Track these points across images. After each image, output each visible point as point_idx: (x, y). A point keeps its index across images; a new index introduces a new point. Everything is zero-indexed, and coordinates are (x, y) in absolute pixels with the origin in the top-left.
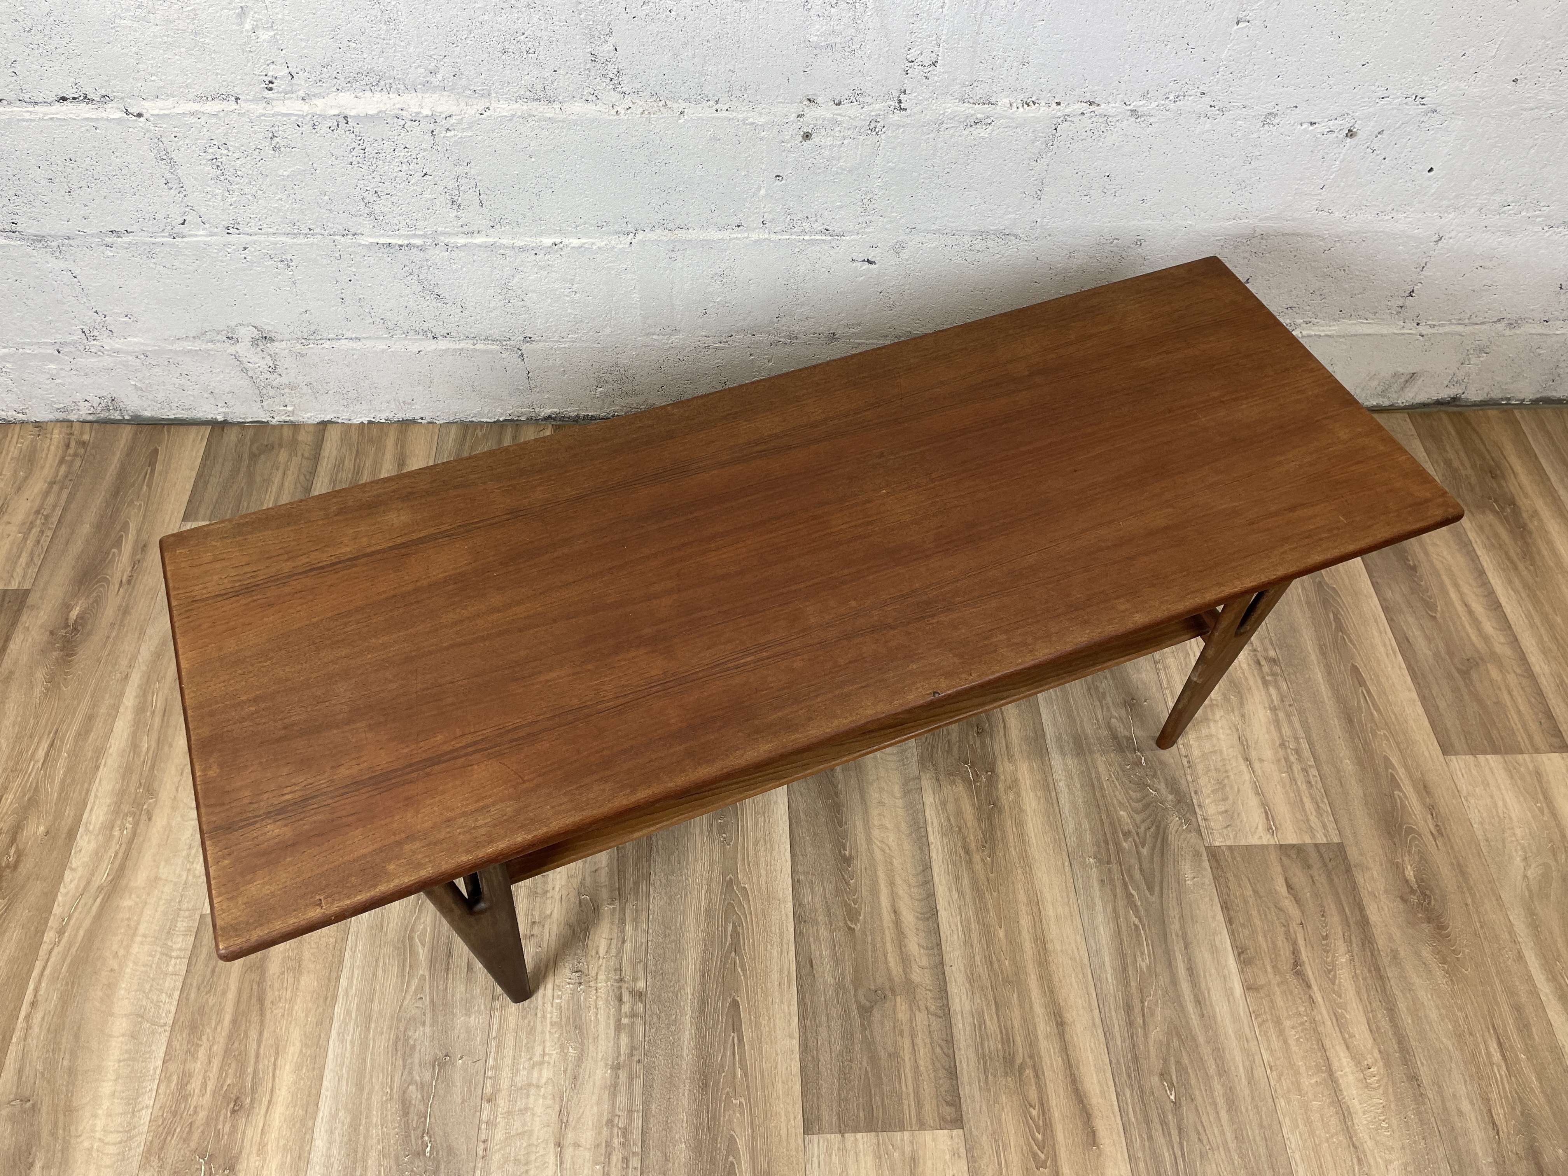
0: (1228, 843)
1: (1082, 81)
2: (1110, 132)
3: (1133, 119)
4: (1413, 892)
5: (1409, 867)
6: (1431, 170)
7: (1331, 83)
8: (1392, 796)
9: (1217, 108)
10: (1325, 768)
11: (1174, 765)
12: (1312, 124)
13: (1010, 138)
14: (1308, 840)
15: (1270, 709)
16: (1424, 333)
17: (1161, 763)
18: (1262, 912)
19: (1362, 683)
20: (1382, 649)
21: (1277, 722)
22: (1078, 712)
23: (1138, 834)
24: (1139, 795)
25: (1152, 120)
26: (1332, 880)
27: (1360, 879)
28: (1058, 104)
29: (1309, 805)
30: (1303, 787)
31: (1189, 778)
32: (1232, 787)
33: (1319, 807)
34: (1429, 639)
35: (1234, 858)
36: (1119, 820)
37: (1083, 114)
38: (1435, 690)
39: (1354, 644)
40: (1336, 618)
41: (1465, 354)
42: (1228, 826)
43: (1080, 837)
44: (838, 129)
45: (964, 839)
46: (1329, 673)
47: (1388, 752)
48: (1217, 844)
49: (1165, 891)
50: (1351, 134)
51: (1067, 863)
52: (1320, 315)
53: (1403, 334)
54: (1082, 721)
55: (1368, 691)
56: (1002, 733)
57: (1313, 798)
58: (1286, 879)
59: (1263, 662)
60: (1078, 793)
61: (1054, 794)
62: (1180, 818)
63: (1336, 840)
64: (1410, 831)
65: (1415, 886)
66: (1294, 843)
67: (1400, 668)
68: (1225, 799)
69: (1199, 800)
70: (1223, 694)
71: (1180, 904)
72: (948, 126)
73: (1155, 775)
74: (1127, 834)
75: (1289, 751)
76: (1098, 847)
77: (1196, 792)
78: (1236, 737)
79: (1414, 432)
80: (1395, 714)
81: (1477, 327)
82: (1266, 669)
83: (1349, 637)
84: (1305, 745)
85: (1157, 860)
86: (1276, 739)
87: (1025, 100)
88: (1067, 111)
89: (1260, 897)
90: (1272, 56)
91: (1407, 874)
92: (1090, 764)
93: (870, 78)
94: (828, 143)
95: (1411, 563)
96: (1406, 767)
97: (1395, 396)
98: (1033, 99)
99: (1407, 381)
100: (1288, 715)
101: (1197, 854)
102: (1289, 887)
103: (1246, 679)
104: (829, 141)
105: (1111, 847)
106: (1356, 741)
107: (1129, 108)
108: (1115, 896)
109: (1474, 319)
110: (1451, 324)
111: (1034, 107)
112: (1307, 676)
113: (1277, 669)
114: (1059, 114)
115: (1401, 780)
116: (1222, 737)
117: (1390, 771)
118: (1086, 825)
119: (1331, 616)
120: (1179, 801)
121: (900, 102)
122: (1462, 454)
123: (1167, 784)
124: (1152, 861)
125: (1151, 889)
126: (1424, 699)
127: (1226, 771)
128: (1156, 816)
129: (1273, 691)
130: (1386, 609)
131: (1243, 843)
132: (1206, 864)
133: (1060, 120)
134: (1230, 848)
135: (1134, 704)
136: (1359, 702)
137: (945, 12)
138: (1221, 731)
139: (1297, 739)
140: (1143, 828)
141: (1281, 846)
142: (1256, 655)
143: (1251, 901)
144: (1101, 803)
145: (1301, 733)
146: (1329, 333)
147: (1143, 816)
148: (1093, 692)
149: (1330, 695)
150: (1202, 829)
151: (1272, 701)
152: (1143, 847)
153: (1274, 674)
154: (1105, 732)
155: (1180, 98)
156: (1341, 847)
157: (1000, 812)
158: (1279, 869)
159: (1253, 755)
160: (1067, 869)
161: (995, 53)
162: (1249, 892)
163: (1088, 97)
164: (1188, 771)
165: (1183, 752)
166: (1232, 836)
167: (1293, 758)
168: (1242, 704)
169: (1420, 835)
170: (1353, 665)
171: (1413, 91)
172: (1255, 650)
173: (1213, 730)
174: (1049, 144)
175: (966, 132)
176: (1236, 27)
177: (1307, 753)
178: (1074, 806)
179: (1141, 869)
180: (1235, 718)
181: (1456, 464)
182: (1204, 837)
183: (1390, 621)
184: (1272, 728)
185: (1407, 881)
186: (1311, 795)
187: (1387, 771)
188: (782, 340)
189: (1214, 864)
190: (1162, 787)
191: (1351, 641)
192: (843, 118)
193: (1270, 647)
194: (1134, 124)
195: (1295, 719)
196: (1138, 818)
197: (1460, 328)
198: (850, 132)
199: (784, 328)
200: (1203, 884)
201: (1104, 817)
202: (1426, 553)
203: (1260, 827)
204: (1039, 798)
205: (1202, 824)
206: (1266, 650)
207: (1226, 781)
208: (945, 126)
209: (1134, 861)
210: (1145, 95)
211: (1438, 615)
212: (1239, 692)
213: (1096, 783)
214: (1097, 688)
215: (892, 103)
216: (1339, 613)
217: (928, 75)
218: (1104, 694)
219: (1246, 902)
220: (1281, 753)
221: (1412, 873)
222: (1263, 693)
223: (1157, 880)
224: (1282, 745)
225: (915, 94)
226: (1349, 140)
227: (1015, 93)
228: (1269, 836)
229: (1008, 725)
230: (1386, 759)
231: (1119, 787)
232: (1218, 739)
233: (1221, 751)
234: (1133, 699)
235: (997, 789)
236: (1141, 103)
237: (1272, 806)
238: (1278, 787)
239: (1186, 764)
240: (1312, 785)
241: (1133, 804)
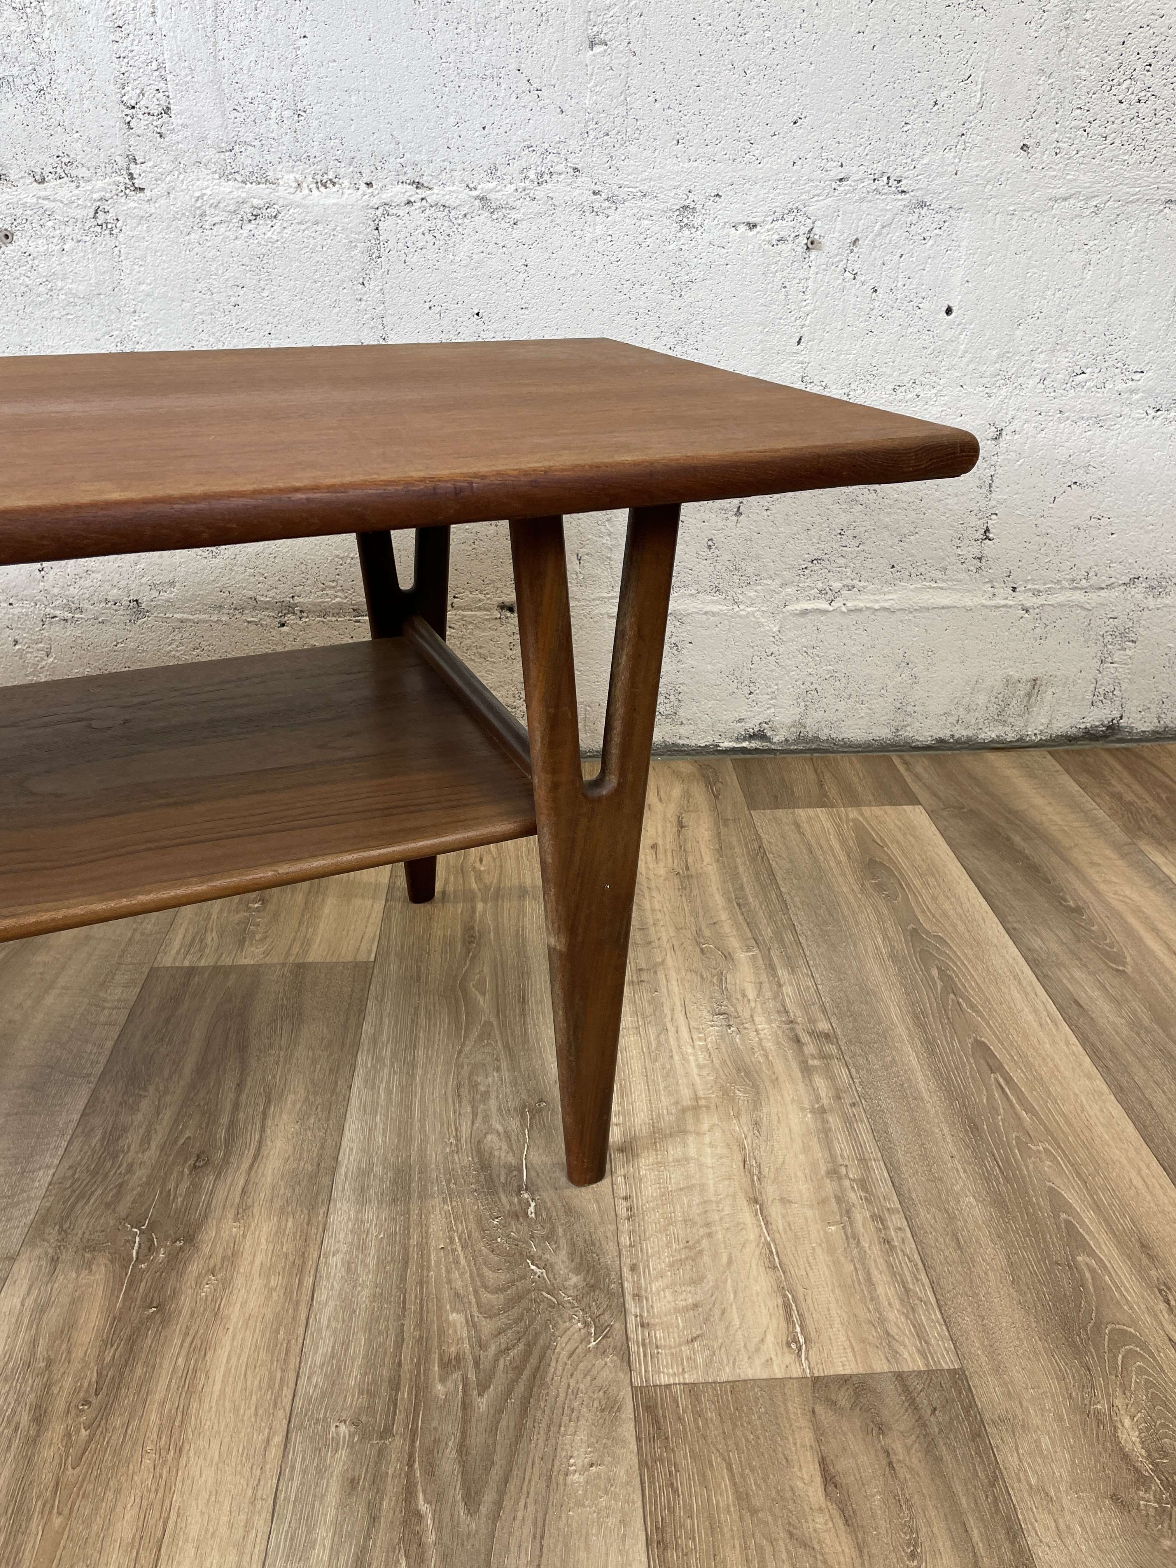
0: (688, 1378)
1: (393, 145)
2: (460, 237)
3: (487, 214)
4: (1142, 1481)
5: (1127, 1422)
6: (949, 311)
7: (756, 153)
8: (1072, 1266)
9: (604, 196)
10: (922, 1212)
11: (596, 1218)
12: (752, 226)
13: (312, 241)
14: (880, 1365)
15: (813, 1111)
16: (1028, 604)
17: (569, 1211)
18: (752, 1551)
19: (995, 1066)
20: (1031, 1018)
21: (825, 1133)
22: (423, 1126)
23: (477, 1364)
24: (503, 1277)
25: (515, 215)
26: (939, 1460)
27: (1009, 1459)
28: (369, 185)
29: (885, 1290)
30: (874, 1251)
31: (625, 1240)
32: (715, 1256)
33: (907, 1290)
34: (1117, 1002)
35: (699, 1415)
36: (441, 1332)
37: (409, 202)
38: (1140, 1076)
39: (977, 1012)
40: (943, 974)
41: (1100, 643)
42: (694, 1339)
43: (335, 1377)
44: (50, 224)
45: (47, 1387)
46: (932, 1053)
47: (1058, 1181)
48: (664, 1380)
49: (507, 1504)
50: (811, 244)
51: (278, 1439)
52: (865, 575)
53: (997, 607)
54: (425, 1140)
55: (1009, 1080)
56: (245, 1166)
57: (894, 1273)
58: (824, 1465)
59: (805, 1038)
60: (366, 1277)
61: (308, 1281)
62: (586, 1325)
63: (948, 1362)
64: (1121, 1337)
65: (1146, 1467)
66: (848, 1372)
67: (1067, 1044)
68: (697, 1281)
69: (637, 1285)
70: (722, 1088)
71: (539, 1536)
72: (217, 219)
73: (550, 1237)
74: (449, 1365)
75: (846, 1183)
76: (371, 1395)
77: (633, 1268)
78: (738, 1158)
79: (1059, 767)
80: (1064, 1116)
81: (1102, 593)
82: (810, 1048)
83: (967, 1000)
84: (879, 1172)
85: (507, 1421)
86: (821, 1162)
87: (319, 178)
88: (386, 196)
89: (753, 1511)
90: (658, 105)
91: (1123, 1436)
92: (414, 1217)
93: (76, 136)
94: (41, 249)
95: (1072, 904)
96: (1098, 1207)
97: (1020, 723)
98: (331, 175)
99: (1029, 695)
100: (849, 1122)
101: (611, 1407)
102: (829, 1480)
103: (770, 1065)
104: (41, 246)
105: (404, 1394)
106: (989, 1162)
107: (475, 193)
108: (374, 1519)
109: (1093, 580)
110: (1062, 588)
111: (335, 189)
112: (889, 1059)
113: (832, 1049)
114: (375, 201)
115: (1090, 1232)
116: (709, 1161)
117: (1064, 1216)
118: (359, 1348)
119: (935, 973)
120: (593, 1287)
121: (131, 176)
122: (1136, 787)
123: (571, 1255)
124: (493, 1429)
125: (471, 1499)
126: (1120, 1092)
127: (708, 1225)
128: (532, 1320)
129: (820, 1082)
130: (1034, 963)
131: (726, 1375)
132: (628, 1430)
133: (379, 212)
134: (692, 1389)
135: (540, 1110)
136: (990, 1097)
137: (159, 22)
138: (709, 1150)
139: (863, 1161)
140: (493, 1349)
141: (816, 1380)
142: (792, 1029)
143: (729, 1521)
144: (411, 1297)
145: (872, 1151)
146: (887, 605)
147: (501, 1321)
148: (464, 1091)
149: (932, 1087)
150: (633, 1348)
151: (818, 1098)
152: (481, 1395)
153: (824, 1056)
154: (465, 1159)
155: (547, 177)
156: (958, 1377)
157: (165, 1322)
158: (807, 1436)
159: (770, 1191)
160: (274, 1451)
161: (251, 94)
162: (725, 1497)
163: (411, 175)
164: (625, 1226)
165: (622, 1191)
166: (700, 1361)
167: (854, 1196)
168: (757, 1104)
169: (1144, 1346)
170: (976, 1040)
171: (880, 167)
172: (791, 1022)
173: (692, 1151)
174: (374, 254)
175: (245, 232)
176: (591, 53)
177: (884, 1188)
178: (347, 1304)
179: (462, 1449)
180: (741, 1127)
181: (1129, 797)
182: (635, 1365)
183: (1043, 979)
184: (814, 1143)
185: (1126, 1457)
186: (890, 1266)
187: (1056, 1217)
188: (57, 613)
189: (648, 1428)
190: (560, 1259)
191: (972, 1006)
192: (53, 204)
193: (819, 1015)
194: (489, 223)
195: (863, 1129)
196: (487, 1326)
197: (1078, 596)
198: (69, 230)
199: (56, 591)
200: (611, 1481)
201: (409, 1324)
202: (1096, 892)
203: (770, 1338)
204: (271, 1290)
205: (635, 1334)
206: (812, 1021)
207: (705, 1243)
208: (210, 220)
209: (450, 1429)
210: (492, 171)
211: (1129, 970)
212: (755, 1086)
213: (414, 1254)
214: (474, 1086)
215: (120, 179)
216: (949, 968)
217: (163, 130)
218: (486, 1095)
219: (713, 1527)
220: (830, 1187)
221: (1134, 1436)
222: (801, 1086)
223: (496, 1473)
224: (834, 1173)
225: (150, 164)
226: (813, 254)
227: (301, 166)
228: (789, 1358)
229: (264, 1152)
230: (1053, 1193)
231: (463, 1261)
232: (701, 1165)
233: (703, 1188)
234: (541, 1101)
235: (180, 1275)
236: (490, 186)
237: (801, 1292)
238: (819, 1251)
239: (623, 1212)
240: (892, 1248)
241: (486, 1296)
